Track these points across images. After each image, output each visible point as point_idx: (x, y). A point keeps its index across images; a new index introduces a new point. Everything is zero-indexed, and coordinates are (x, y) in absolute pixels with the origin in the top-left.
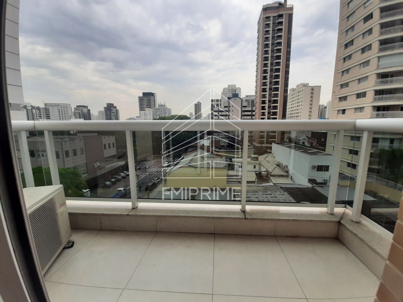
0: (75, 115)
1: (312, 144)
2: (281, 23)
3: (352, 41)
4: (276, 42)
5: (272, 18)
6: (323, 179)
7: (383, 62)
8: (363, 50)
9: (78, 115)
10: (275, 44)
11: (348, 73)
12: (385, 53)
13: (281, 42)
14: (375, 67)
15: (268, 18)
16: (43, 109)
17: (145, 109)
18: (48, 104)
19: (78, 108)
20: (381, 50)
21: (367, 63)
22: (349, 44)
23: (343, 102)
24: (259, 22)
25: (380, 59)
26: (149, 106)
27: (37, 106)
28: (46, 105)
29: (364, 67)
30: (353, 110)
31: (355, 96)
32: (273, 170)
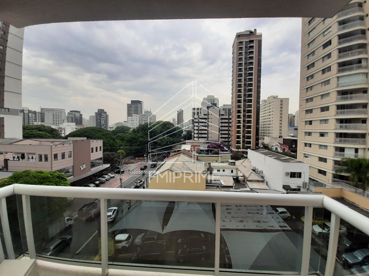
0: (67, 119)
1: (284, 150)
2: (252, 47)
3: (314, 63)
4: (248, 62)
5: (244, 43)
6: (297, 185)
7: (341, 81)
8: (324, 71)
9: (70, 119)
10: (248, 64)
11: (311, 89)
12: (344, 73)
13: (253, 62)
14: (335, 85)
15: (241, 43)
16: (39, 113)
17: (132, 115)
18: (44, 108)
19: (72, 113)
20: (339, 71)
21: (327, 82)
22: (311, 66)
23: (309, 114)
24: (233, 46)
25: (340, 79)
26: (136, 112)
27: (33, 110)
28: (42, 110)
29: (325, 85)
30: (319, 121)
31: (320, 109)
32: (250, 175)
